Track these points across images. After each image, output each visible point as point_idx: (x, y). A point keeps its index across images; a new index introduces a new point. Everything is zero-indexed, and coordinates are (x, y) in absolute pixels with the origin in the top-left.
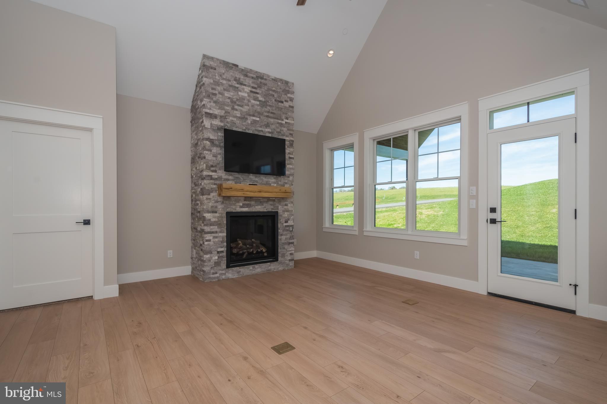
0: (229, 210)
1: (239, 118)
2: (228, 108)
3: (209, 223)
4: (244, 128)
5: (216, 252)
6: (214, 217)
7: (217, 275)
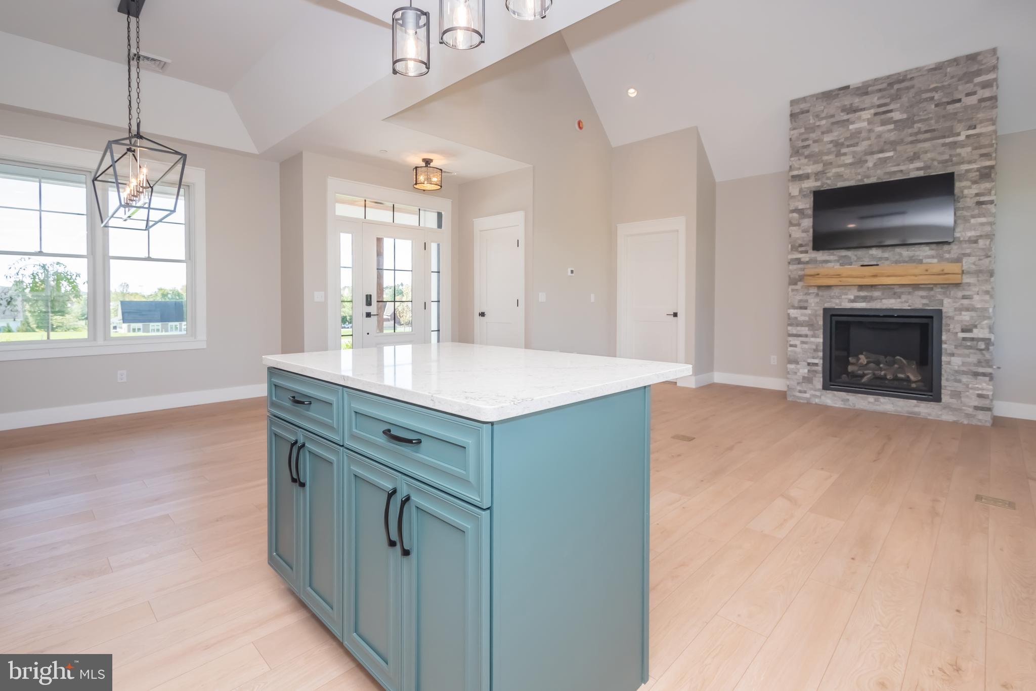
0: (827, 305)
1: (851, 164)
2: (830, 158)
3: (794, 323)
4: (860, 177)
5: (806, 364)
6: (804, 315)
7: (807, 395)
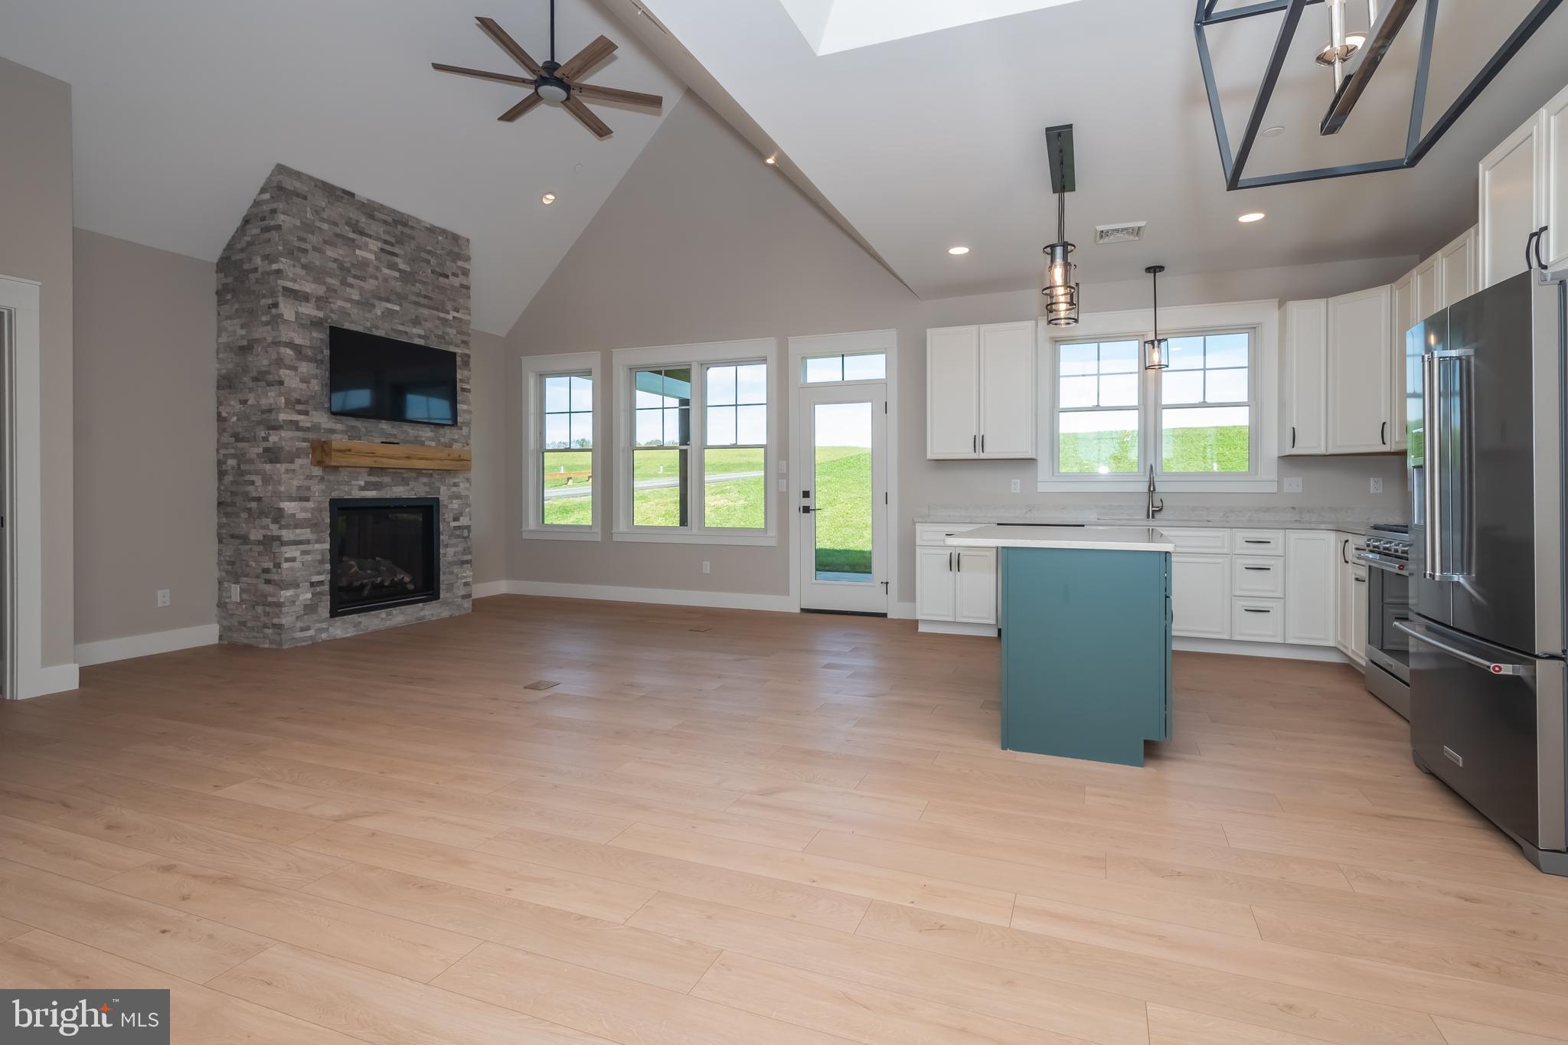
0: (335, 495)
1: (358, 303)
2: (333, 282)
3: (292, 523)
4: (368, 324)
5: (308, 584)
6: (303, 510)
7: (311, 633)
